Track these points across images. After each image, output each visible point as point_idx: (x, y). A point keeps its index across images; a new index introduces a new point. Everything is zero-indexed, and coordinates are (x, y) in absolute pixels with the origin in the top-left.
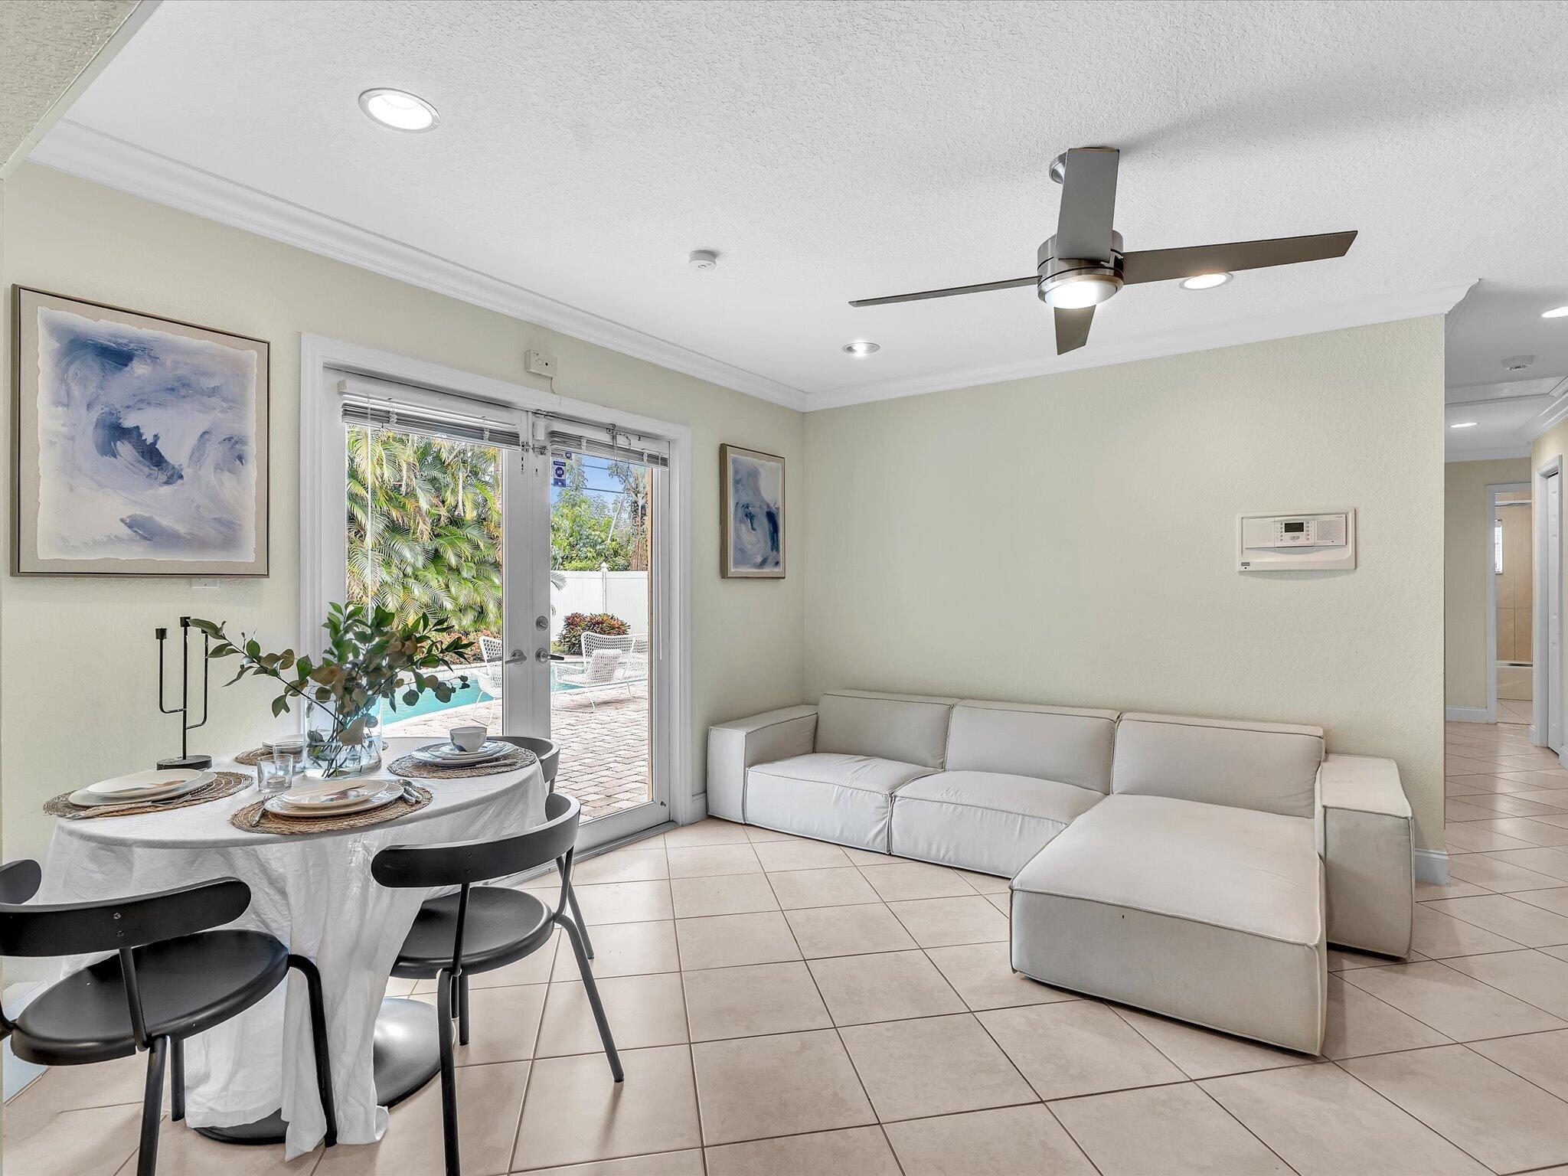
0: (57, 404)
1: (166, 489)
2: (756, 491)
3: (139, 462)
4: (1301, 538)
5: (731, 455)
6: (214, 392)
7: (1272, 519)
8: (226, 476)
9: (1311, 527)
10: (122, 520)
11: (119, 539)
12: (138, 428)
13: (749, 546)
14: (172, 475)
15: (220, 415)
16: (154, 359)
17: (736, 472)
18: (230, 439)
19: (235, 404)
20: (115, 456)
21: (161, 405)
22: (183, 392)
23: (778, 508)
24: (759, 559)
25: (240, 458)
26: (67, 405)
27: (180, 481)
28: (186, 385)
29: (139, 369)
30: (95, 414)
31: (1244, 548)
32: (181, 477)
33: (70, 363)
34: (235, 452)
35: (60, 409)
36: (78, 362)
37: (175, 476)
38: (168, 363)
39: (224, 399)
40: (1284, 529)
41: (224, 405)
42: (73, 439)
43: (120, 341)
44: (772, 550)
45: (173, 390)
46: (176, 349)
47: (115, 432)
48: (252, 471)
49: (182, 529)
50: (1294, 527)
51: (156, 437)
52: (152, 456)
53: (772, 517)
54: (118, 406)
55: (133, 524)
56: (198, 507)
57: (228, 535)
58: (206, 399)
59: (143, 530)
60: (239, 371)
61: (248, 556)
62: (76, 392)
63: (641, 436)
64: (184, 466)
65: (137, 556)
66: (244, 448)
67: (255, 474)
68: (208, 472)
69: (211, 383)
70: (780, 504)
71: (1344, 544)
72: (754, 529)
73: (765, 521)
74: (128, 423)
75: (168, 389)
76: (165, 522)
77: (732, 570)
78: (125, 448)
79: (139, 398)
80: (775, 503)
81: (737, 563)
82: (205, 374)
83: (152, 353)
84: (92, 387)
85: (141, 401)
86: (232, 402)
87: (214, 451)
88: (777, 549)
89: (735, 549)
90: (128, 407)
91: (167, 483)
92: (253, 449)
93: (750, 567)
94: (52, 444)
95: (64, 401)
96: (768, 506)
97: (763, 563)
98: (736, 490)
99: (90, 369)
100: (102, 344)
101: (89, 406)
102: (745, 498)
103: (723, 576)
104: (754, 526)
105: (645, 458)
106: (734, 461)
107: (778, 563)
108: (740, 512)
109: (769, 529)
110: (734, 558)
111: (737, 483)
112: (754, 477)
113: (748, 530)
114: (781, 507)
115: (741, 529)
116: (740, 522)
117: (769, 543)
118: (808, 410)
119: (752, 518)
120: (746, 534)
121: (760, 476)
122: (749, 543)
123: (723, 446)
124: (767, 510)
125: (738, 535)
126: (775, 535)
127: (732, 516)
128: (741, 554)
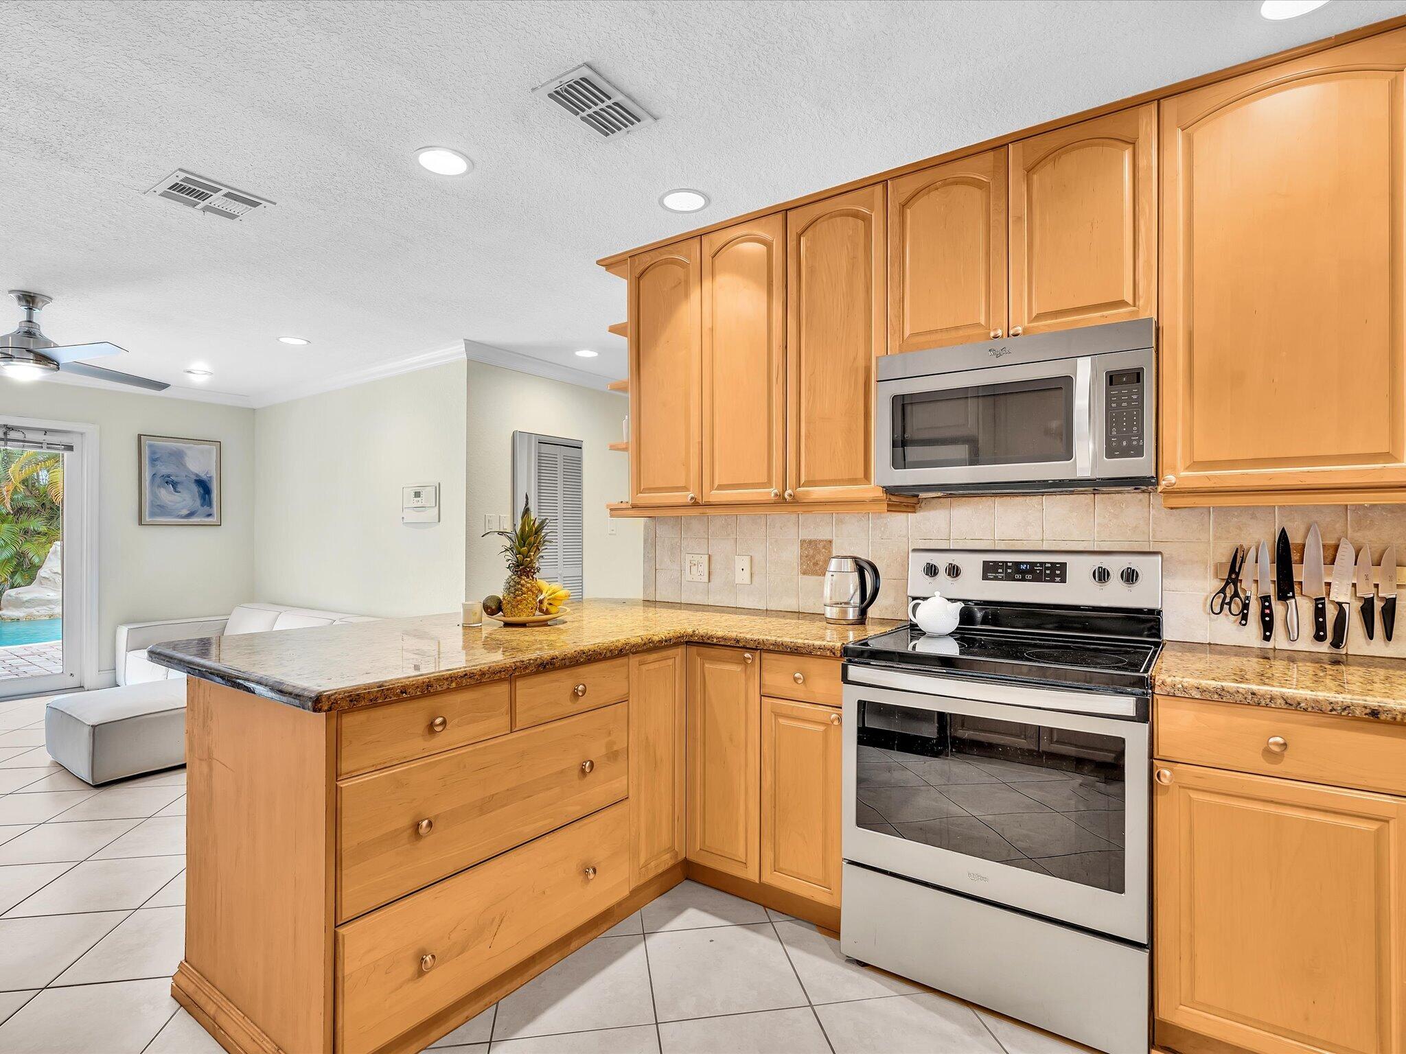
2: (181, 464)
4: (420, 502)
5: (147, 442)
7: (411, 489)
9: (423, 494)
13: (170, 503)
17: (153, 452)
23: (211, 477)
24: (185, 512)
31: (403, 508)
44: (202, 505)
53: (204, 487)
63: (46, 431)
70: (214, 474)
71: (435, 505)
72: (176, 491)
73: (195, 489)
77: (147, 519)
80: (207, 473)
81: (152, 514)
88: (210, 504)
89: (152, 505)
93: (172, 518)
96: (197, 475)
97: (190, 515)
98: (153, 466)
102: (164, 470)
103: (140, 523)
104: (178, 490)
105: (45, 446)
106: (150, 446)
107: (209, 515)
108: (158, 480)
109: (199, 492)
110: (149, 511)
111: (153, 461)
112: (178, 456)
113: (170, 493)
114: (215, 476)
115: (160, 492)
116: (159, 486)
117: (198, 502)
118: (255, 406)
119: (175, 485)
120: (166, 495)
121: (186, 454)
122: (171, 501)
123: (140, 436)
124: (195, 478)
125: (154, 494)
126: (207, 496)
127: (147, 483)
128: (160, 509)
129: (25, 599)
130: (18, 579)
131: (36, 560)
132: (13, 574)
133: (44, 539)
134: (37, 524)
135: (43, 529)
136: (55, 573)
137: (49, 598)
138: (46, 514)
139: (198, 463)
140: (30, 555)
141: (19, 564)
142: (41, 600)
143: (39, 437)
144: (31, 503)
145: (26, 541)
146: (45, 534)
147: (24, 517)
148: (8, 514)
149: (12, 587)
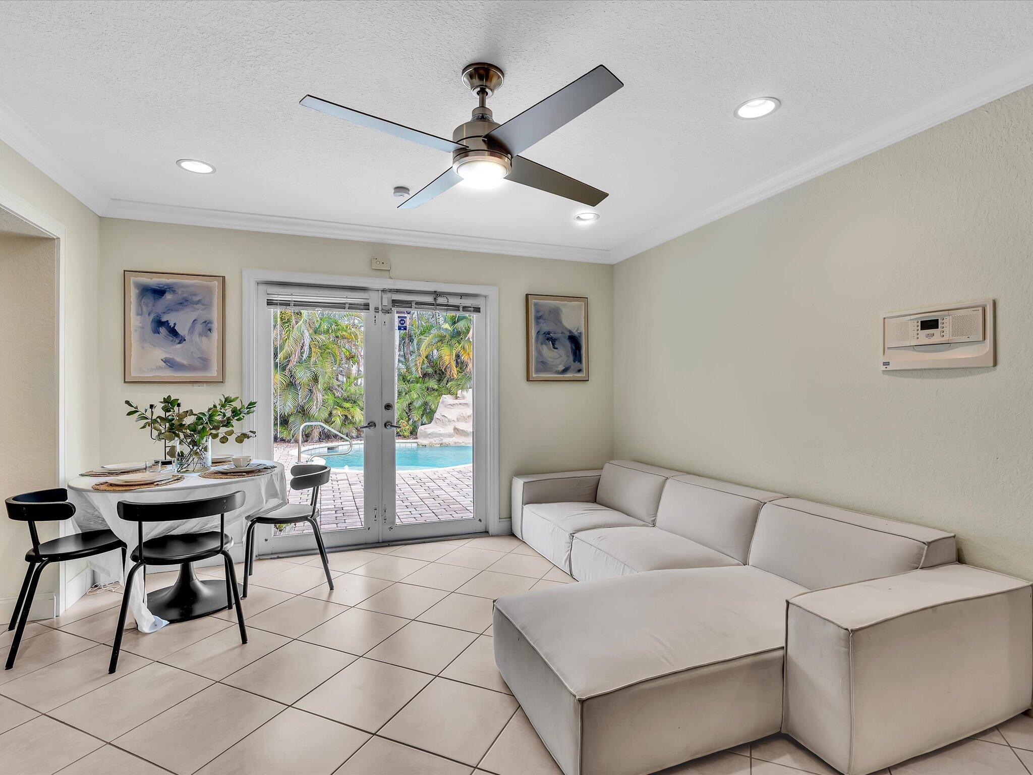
0: (138, 315)
1: (179, 346)
2: (558, 321)
3: (168, 335)
4: (936, 335)
5: (532, 301)
6: (198, 302)
7: (908, 318)
8: (204, 339)
9: (947, 324)
10: (162, 360)
11: (161, 368)
12: (168, 321)
13: (550, 360)
14: (181, 340)
15: (201, 312)
16: (174, 291)
17: (537, 311)
18: (205, 322)
19: (208, 306)
20: (159, 333)
21: (177, 310)
22: (186, 304)
23: (580, 333)
24: (561, 368)
25: (210, 330)
26: (141, 315)
27: (184, 342)
28: (187, 301)
29: (168, 296)
30: (152, 317)
31: (886, 348)
32: (185, 340)
33: (142, 298)
34: (208, 327)
35: (139, 316)
36: (145, 297)
37: (182, 340)
38: (180, 292)
39: (203, 305)
40: (919, 328)
41: (203, 307)
42: (143, 328)
43: (161, 286)
44: (574, 361)
45: (181, 303)
46: (182, 286)
47: (159, 323)
48: (215, 335)
49: (185, 363)
50: (929, 324)
51: (175, 324)
52: (173, 332)
53: (575, 342)
54: (160, 313)
55: (166, 361)
56: (192, 352)
57: (204, 363)
58: (195, 306)
59: (170, 363)
60: (209, 291)
61: (214, 373)
62: (145, 309)
63: (462, 296)
64: (186, 336)
65: (168, 374)
66: (211, 325)
67: (217, 338)
68: (196, 337)
69: (196, 299)
70: (583, 330)
71: (981, 339)
72: (555, 348)
73: (568, 344)
74: (164, 320)
75: (179, 303)
76: (179, 359)
77: (534, 375)
78: (163, 330)
79: (168, 308)
80: (578, 329)
81: (538, 371)
82: (195, 295)
83: (173, 289)
84: (150, 305)
85: (169, 310)
86: (207, 305)
87: (199, 327)
88: (580, 361)
89: (537, 362)
90: (164, 313)
91: (179, 343)
92: (216, 326)
93: (552, 374)
94: (136, 330)
95: (140, 313)
96: (570, 332)
97: (565, 371)
98: (537, 323)
99: (149, 299)
100: (154, 288)
101: (149, 314)
102: (546, 328)
103: (528, 380)
104: (556, 346)
105: (461, 309)
106: (536, 304)
107: (580, 371)
108: (541, 337)
109: (572, 347)
110: (535, 367)
111: (538, 318)
112: (555, 313)
113: (549, 349)
114: (583, 332)
115: (542, 349)
116: (542, 344)
117: (571, 358)
118: (614, 262)
119: (554, 341)
120: (548, 352)
121: (562, 312)
122: (550, 358)
123: (527, 295)
124: (569, 334)
125: (539, 352)
126: (578, 351)
127: (533, 340)
128: (543, 365)
129: (429, 433)
130: (425, 420)
131: (433, 407)
132: (422, 415)
133: (436, 394)
134: (433, 384)
135: (436, 387)
136: (444, 416)
137: (440, 432)
138: (437, 377)
139: (571, 320)
140: (430, 404)
141: (425, 409)
142: (436, 434)
143: (454, 301)
144: (430, 370)
145: (429, 395)
146: (437, 390)
147: (427, 379)
148: (420, 377)
149: (422, 425)
